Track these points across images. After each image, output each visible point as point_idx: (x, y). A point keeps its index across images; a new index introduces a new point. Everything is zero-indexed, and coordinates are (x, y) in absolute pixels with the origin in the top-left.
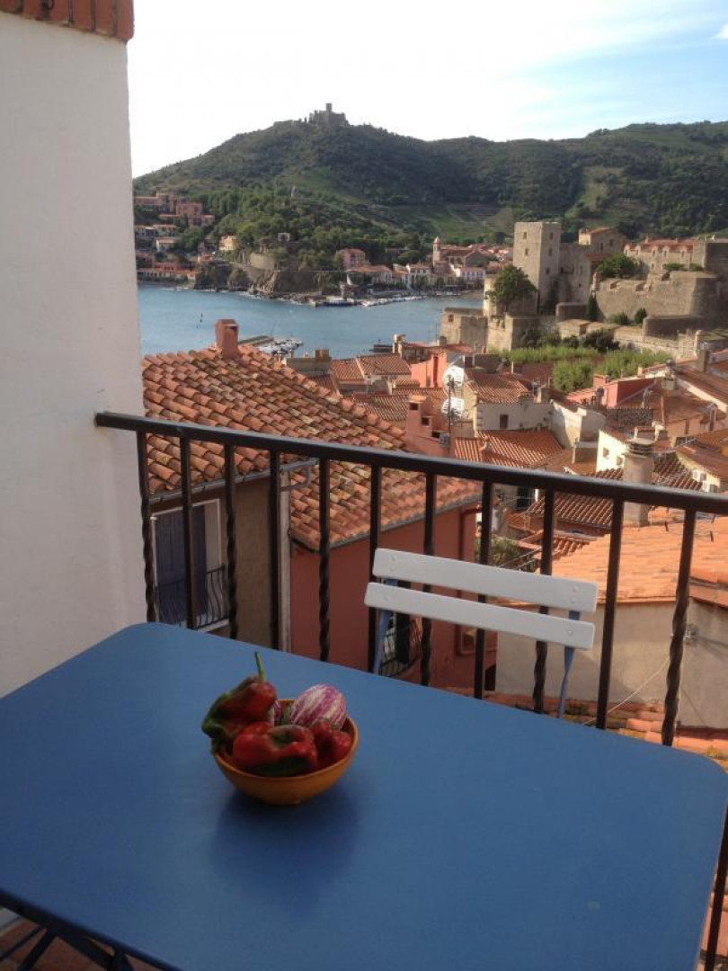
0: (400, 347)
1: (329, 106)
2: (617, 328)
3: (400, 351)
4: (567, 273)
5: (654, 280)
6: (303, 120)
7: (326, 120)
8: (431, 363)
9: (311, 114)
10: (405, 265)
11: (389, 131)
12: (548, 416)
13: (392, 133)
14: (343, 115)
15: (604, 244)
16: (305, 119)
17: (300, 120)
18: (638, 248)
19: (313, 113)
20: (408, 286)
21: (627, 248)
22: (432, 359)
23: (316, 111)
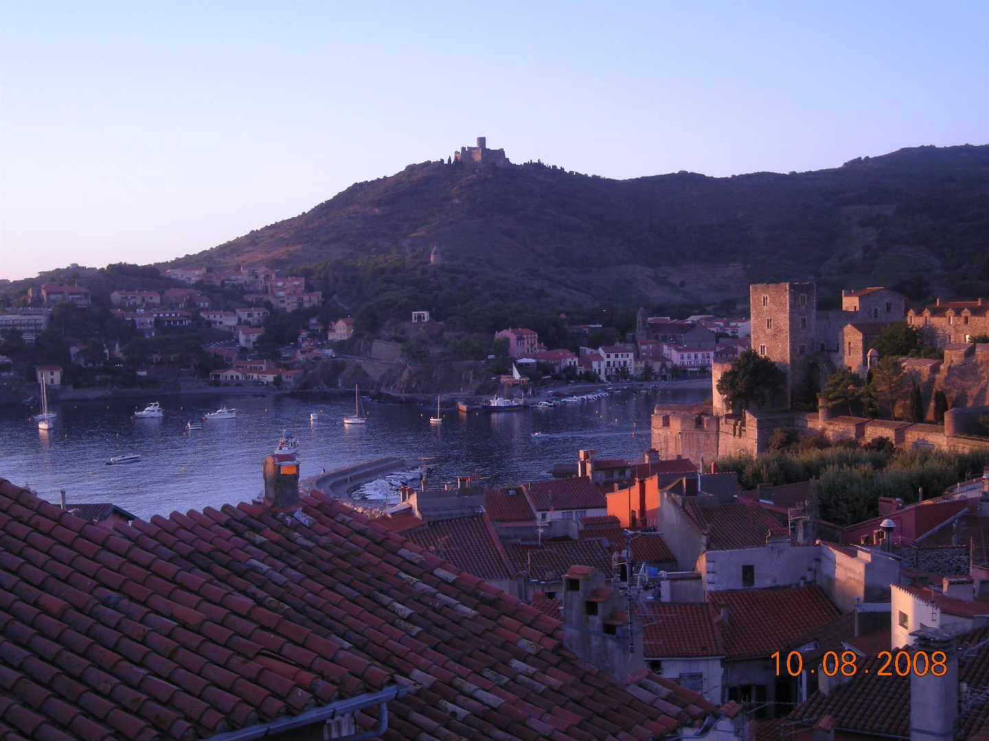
0: (589, 466)
1: (482, 141)
2: (907, 427)
3: (589, 474)
4: (830, 351)
5: (953, 358)
6: (446, 162)
7: (478, 157)
8: (636, 489)
9: (456, 153)
10: (596, 348)
11: (567, 170)
12: (814, 565)
13: (571, 173)
14: (501, 152)
15: (879, 309)
16: (450, 160)
17: (442, 161)
18: (927, 313)
19: (460, 151)
20: (603, 377)
21: (911, 313)
22: (637, 484)
23: (463, 149)
